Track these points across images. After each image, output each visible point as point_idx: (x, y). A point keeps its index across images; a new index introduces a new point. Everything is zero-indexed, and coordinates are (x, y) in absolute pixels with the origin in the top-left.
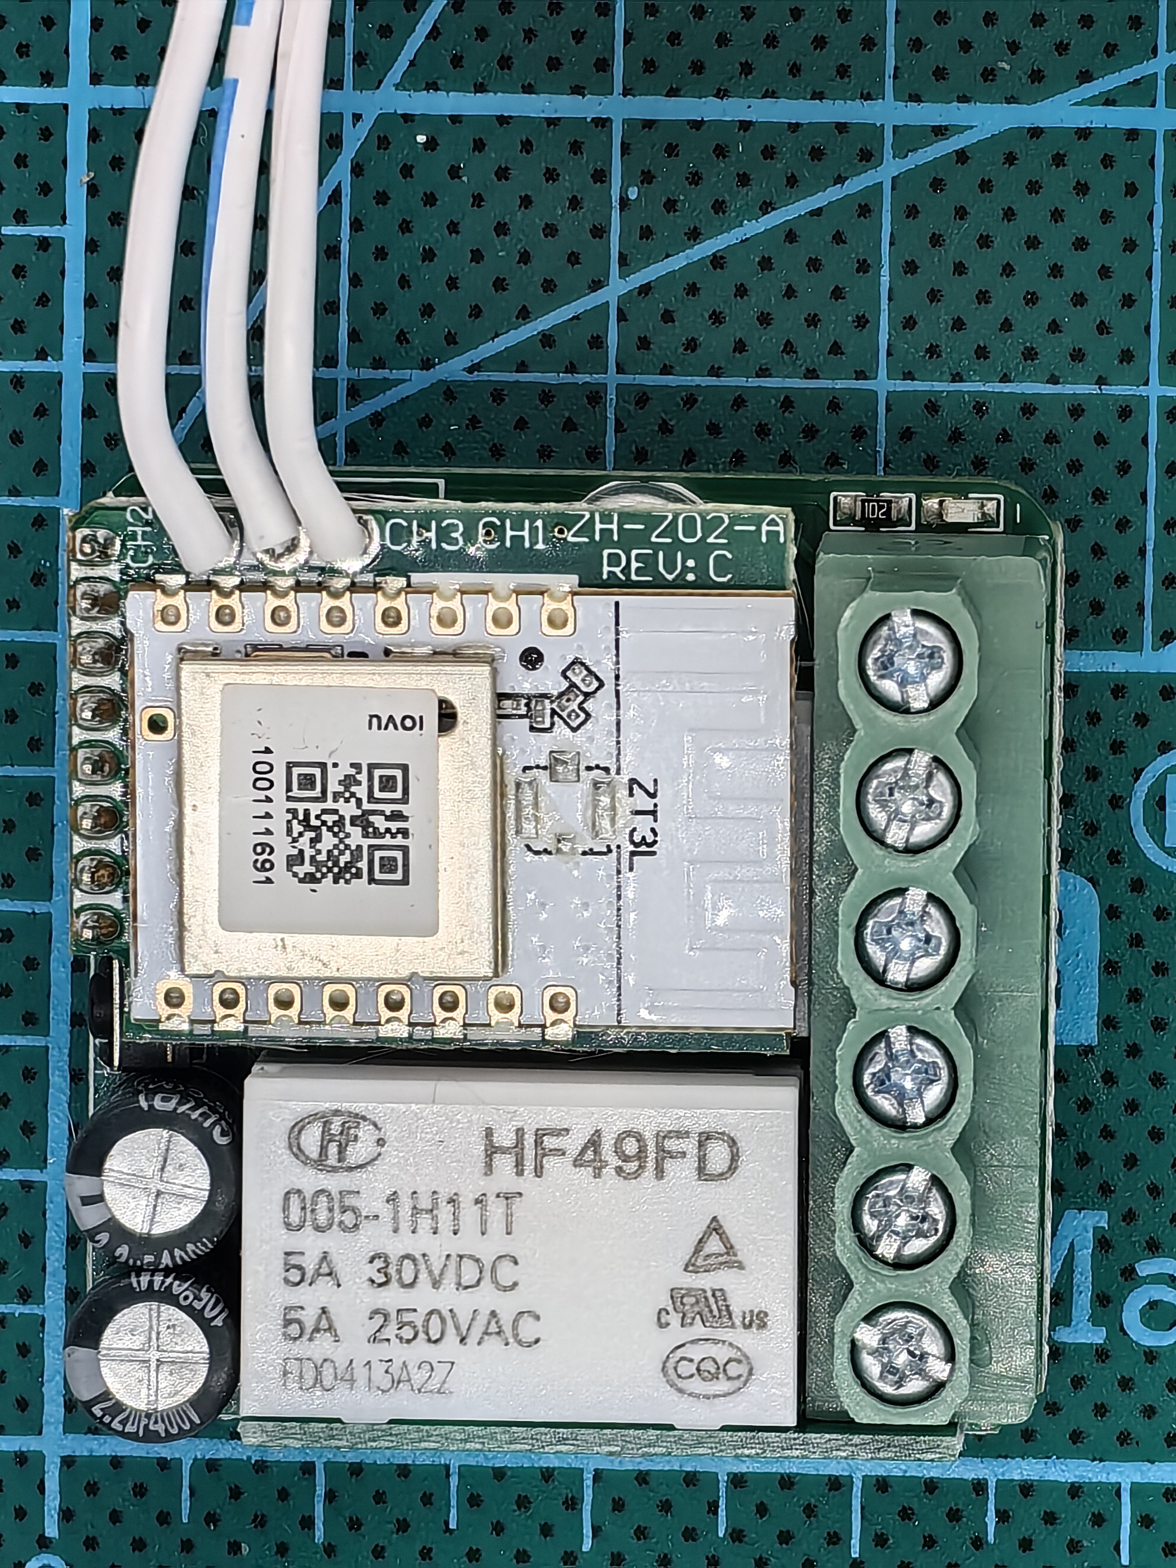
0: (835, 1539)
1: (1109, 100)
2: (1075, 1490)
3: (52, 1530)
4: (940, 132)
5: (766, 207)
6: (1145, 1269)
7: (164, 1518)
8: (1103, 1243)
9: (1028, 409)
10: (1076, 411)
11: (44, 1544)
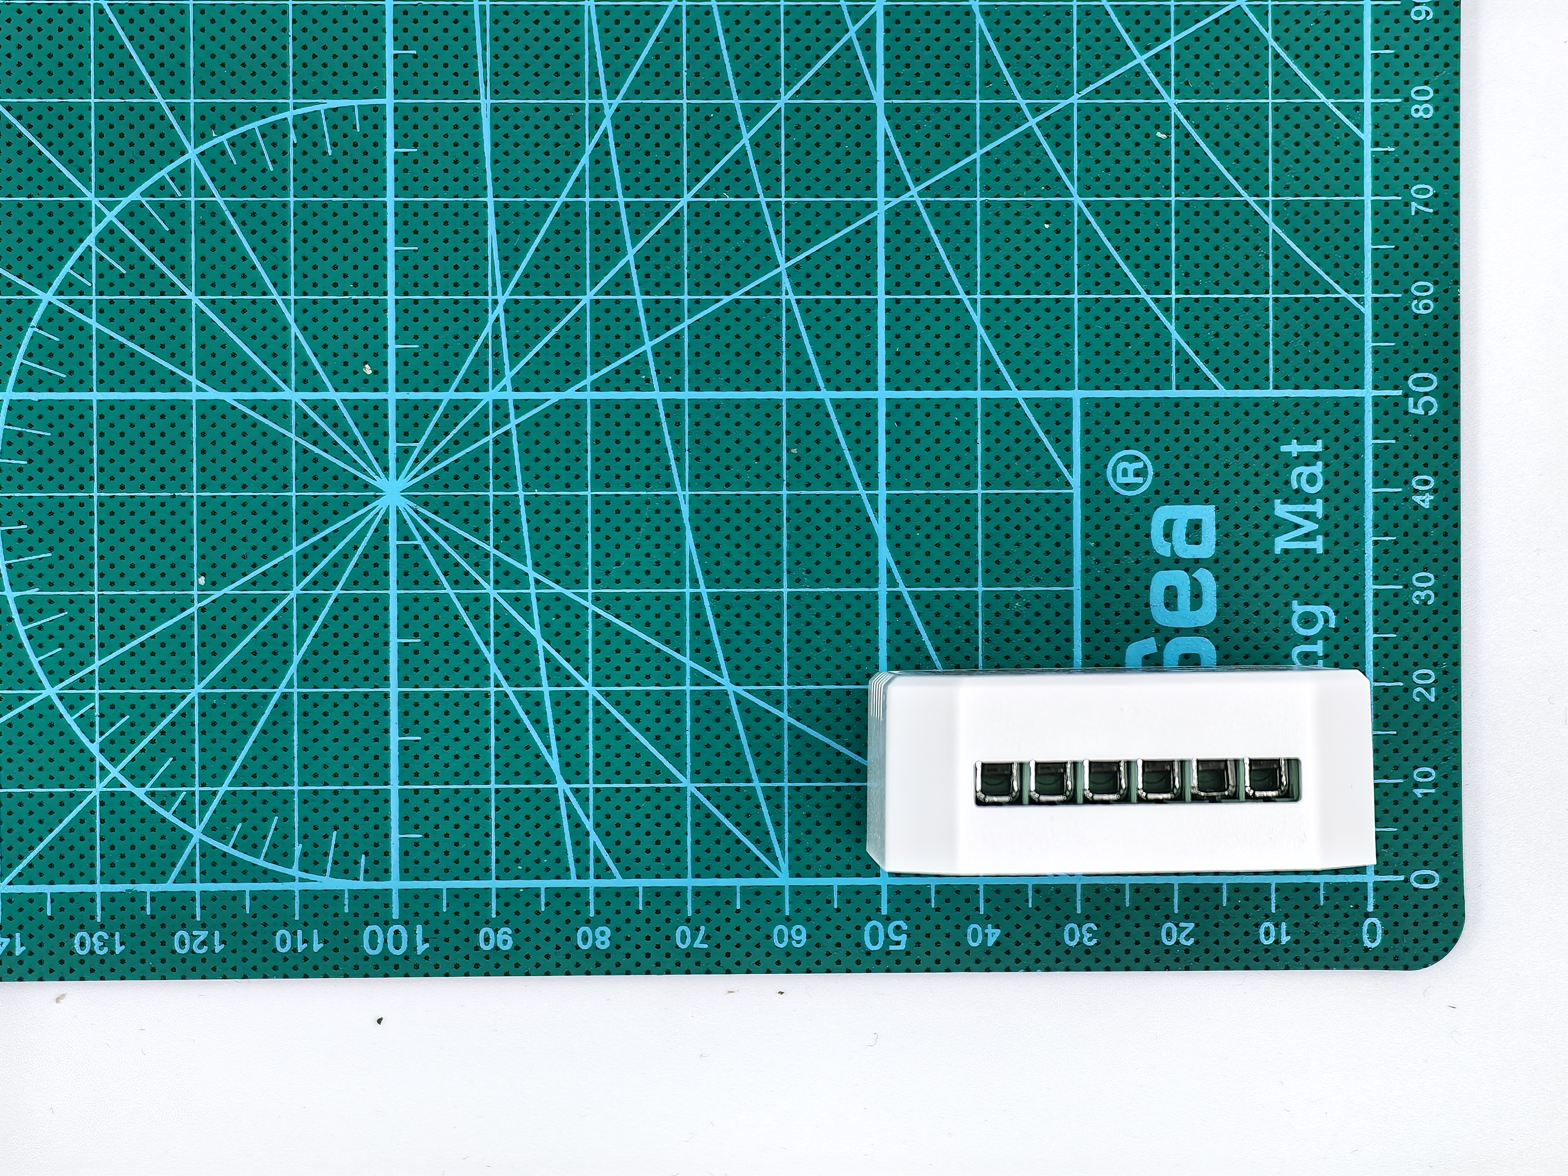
0: (1396, 595)
1: (876, 511)
2: (1376, 508)
3: (1402, 878)
4: (889, 571)
5: (918, 632)
6: (1295, 486)
7: (1396, 837)
8: (1286, 501)
9: (987, 536)
10: (988, 519)
11: (1407, 880)
